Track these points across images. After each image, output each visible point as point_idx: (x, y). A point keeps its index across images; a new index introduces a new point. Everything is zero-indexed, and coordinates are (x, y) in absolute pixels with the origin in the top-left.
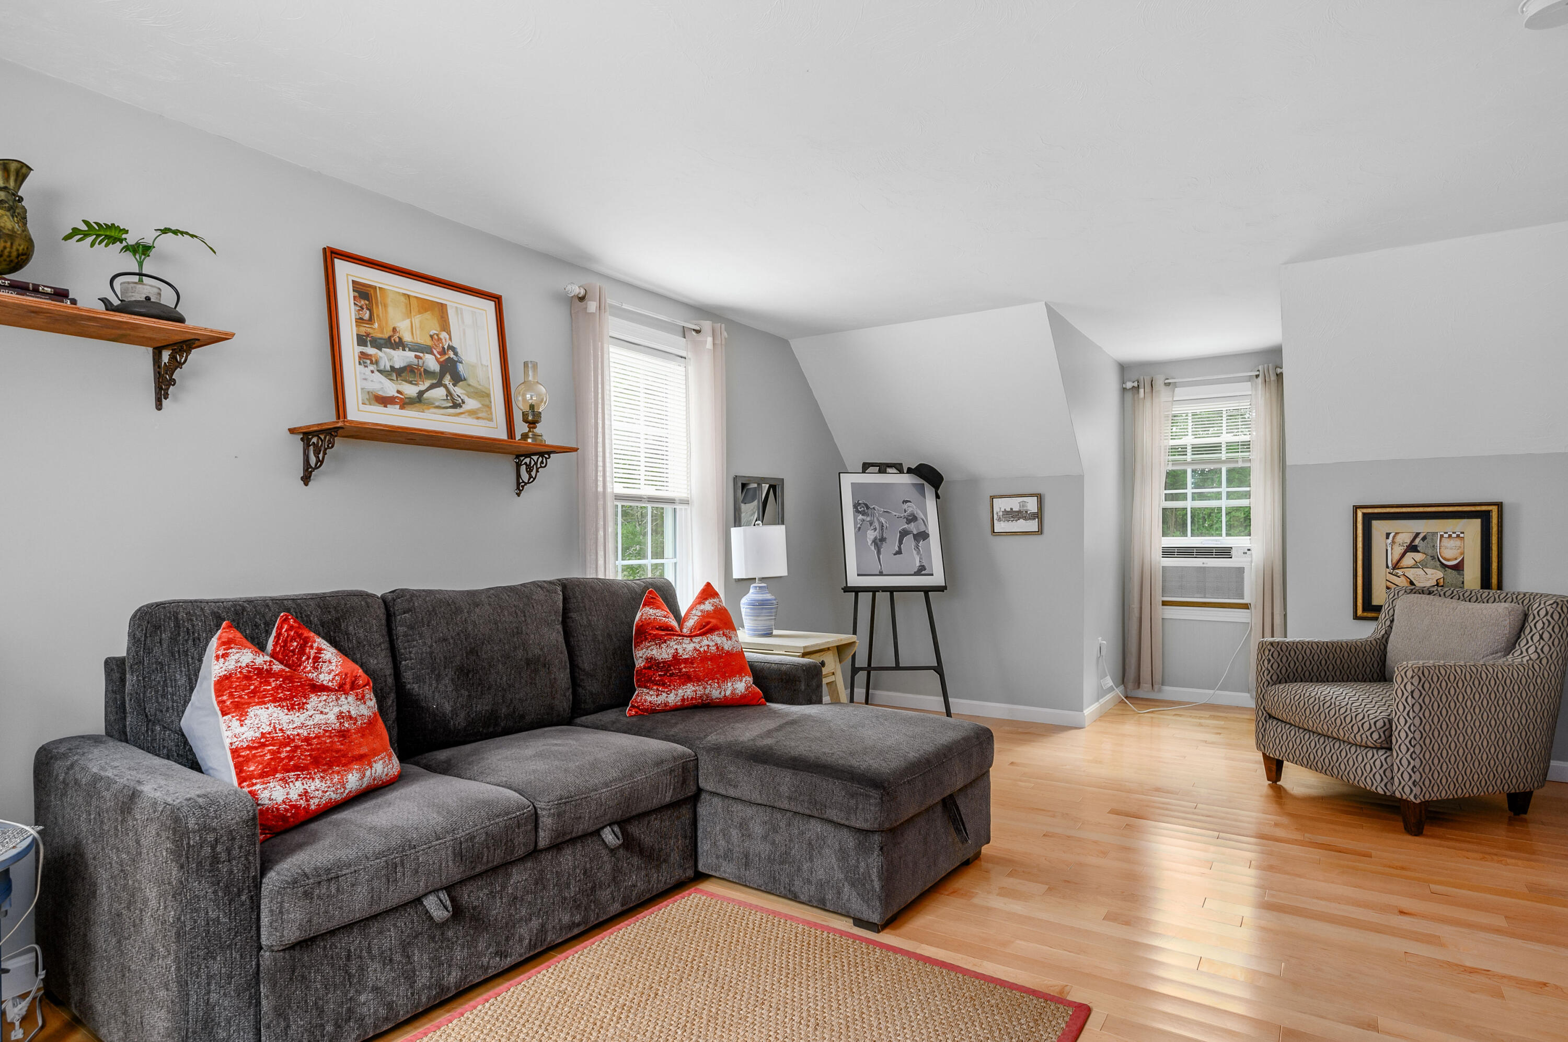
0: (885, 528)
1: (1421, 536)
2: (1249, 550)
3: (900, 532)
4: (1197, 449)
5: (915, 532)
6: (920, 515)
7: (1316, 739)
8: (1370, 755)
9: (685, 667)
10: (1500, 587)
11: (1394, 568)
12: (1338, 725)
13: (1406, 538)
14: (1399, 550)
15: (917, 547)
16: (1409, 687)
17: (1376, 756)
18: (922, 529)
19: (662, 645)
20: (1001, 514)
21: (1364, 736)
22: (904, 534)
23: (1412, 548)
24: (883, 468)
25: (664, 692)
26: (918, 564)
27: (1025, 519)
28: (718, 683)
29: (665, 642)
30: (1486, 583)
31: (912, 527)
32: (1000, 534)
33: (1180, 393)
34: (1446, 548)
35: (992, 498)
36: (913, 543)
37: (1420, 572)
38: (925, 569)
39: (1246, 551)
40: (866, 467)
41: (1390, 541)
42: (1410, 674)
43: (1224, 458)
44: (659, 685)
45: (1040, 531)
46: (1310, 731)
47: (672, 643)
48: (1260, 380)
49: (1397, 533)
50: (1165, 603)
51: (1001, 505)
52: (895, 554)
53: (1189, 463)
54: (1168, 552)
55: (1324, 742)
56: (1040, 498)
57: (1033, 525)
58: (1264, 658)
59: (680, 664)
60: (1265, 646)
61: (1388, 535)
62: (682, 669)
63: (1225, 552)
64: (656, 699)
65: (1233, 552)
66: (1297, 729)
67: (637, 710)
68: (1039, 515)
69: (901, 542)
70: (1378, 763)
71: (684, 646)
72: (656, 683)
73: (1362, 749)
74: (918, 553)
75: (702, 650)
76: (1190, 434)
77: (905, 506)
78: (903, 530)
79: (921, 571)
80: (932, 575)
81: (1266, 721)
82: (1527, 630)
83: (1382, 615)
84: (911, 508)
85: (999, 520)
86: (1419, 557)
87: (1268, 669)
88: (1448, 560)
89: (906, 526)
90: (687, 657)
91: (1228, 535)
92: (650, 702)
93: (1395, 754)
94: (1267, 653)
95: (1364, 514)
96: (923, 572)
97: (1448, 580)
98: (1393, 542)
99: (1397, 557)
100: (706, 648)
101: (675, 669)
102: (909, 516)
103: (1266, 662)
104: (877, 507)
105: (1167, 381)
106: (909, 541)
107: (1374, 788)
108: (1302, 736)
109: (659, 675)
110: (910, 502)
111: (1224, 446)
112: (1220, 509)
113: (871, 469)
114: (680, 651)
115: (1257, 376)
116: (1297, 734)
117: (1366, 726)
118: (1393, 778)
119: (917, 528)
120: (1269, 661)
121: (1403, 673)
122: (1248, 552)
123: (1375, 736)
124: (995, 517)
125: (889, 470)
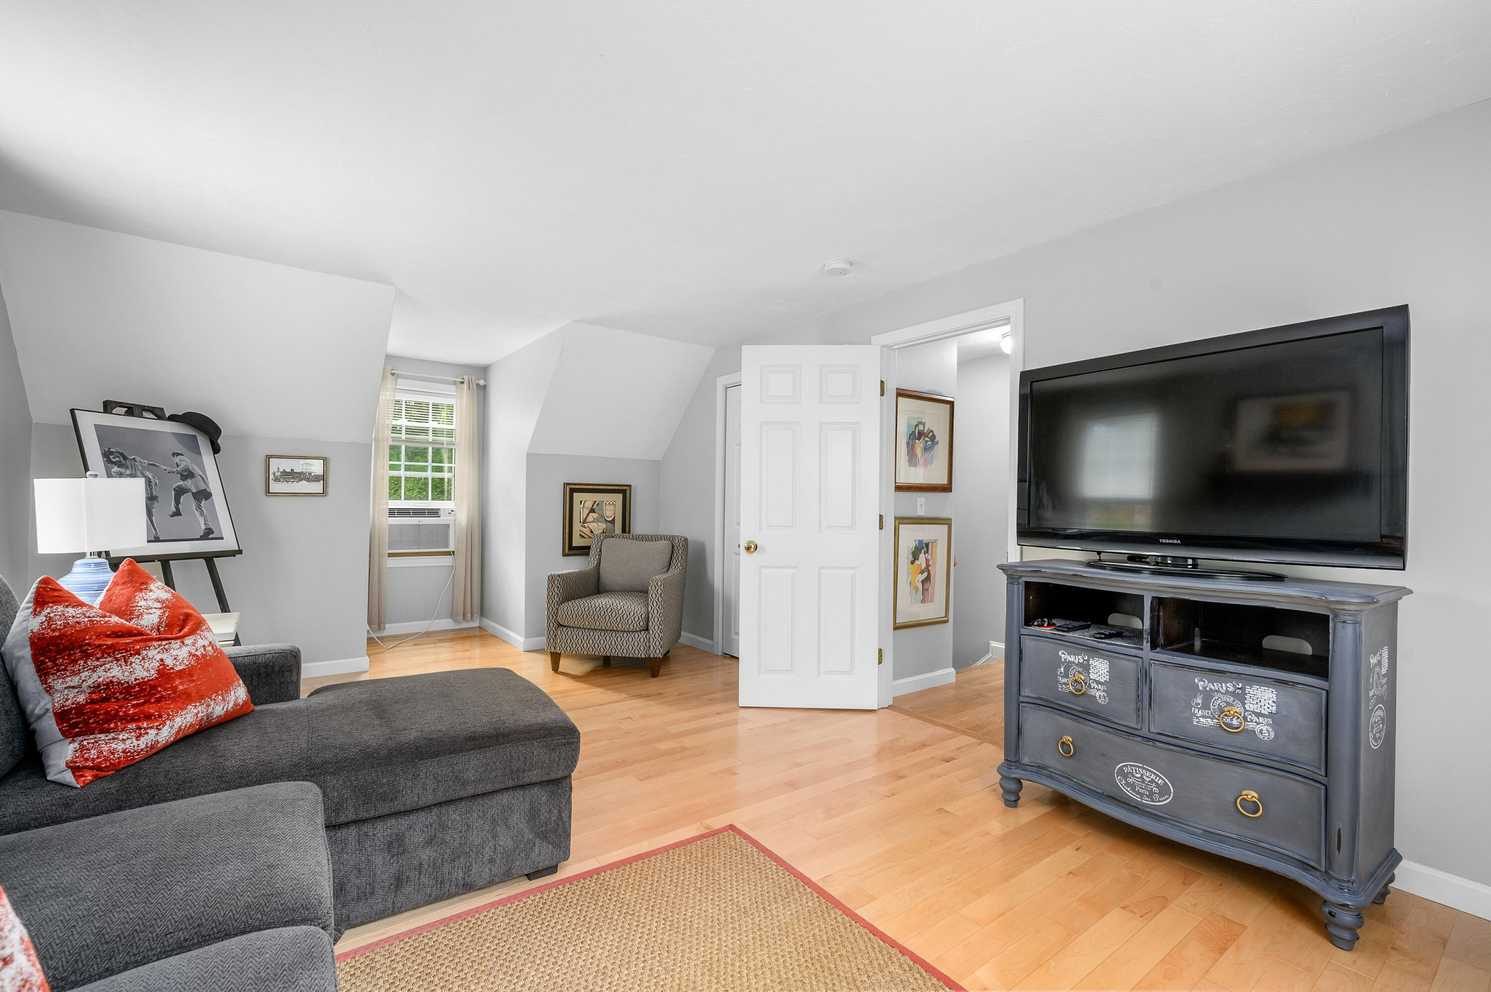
0: (153, 484)
1: (597, 503)
2: (452, 511)
3: (175, 490)
4: (409, 430)
5: (194, 491)
6: (197, 470)
7: (599, 634)
8: (636, 636)
9: (181, 684)
10: (629, 533)
11: (583, 523)
12: (618, 621)
13: (589, 504)
14: (586, 511)
15: (199, 507)
16: (660, 592)
17: (640, 636)
18: (202, 487)
19: (132, 659)
20: (279, 474)
21: (635, 625)
22: (180, 492)
23: (592, 511)
24: (132, 410)
25: (151, 728)
26: (203, 527)
27: (308, 480)
28: (222, 695)
29: (138, 653)
30: (624, 531)
31: (189, 483)
32: (277, 494)
33: (402, 383)
34: (608, 510)
35: (269, 457)
36: (194, 504)
37: (595, 524)
38: (213, 533)
39: (450, 512)
40: (108, 407)
41: (582, 506)
42: (659, 584)
43: (431, 440)
44: (139, 720)
45: (324, 493)
46: (592, 629)
47: (152, 653)
48: (465, 386)
49: (585, 501)
50: (390, 555)
51: (275, 464)
52: (172, 516)
53: (403, 441)
54: (392, 512)
55: (605, 634)
56: (325, 460)
57: (317, 487)
58: (554, 586)
59: (173, 680)
60: (554, 578)
61: (581, 502)
62: (176, 687)
63: (434, 513)
64: (135, 743)
65: (441, 513)
66: (583, 630)
67: (95, 772)
68: (323, 478)
69: (177, 502)
70: (642, 640)
71: (174, 653)
72: (133, 719)
73: (631, 633)
74: (202, 514)
75: (199, 653)
76: (403, 416)
77: (177, 459)
78: (179, 487)
79: (208, 534)
80: (222, 538)
81: (556, 630)
82: (675, 555)
83: (592, 552)
84: (186, 461)
85: (277, 480)
86: (595, 515)
87: (557, 594)
88: (608, 517)
89: (182, 483)
90: (181, 668)
91: (433, 499)
92: (124, 752)
93: (651, 632)
94: (556, 582)
95: (570, 489)
96: (211, 536)
97: (608, 529)
98: (583, 506)
99: (585, 516)
100: (202, 650)
101: (165, 690)
102: (184, 471)
103: (556, 589)
104: (138, 458)
105: (393, 371)
106: (187, 500)
107: (639, 655)
108: (588, 634)
109: (134, 706)
110: (183, 455)
111: (431, 431)
112: (426, 479)
113: (117, 410)
114: (169, 662)
115: (462, 383)
116: (584, 633)
117: (637, 619)
118: (650, 647)
119: (197, 487)
120: (558, 587)
121: (655, 584)
122: (452, 513)
123: (641, 624)
124: (271, 477)
125: (145, 414)
